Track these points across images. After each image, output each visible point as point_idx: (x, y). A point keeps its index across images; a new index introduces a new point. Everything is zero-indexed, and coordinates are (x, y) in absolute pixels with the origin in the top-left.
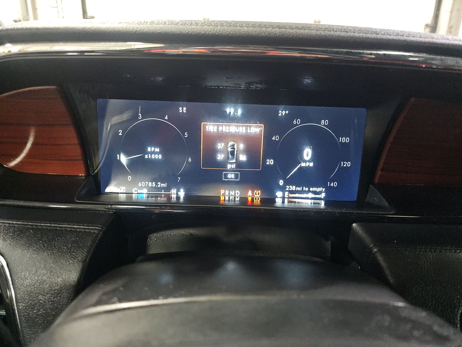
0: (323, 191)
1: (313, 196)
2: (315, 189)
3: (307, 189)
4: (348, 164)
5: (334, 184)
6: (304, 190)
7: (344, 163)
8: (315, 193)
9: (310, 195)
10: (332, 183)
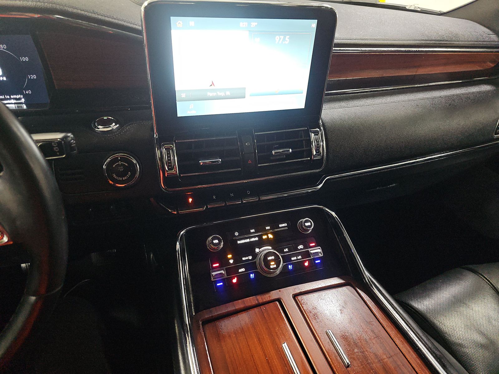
0: (22, 97)
1: (15, 101)
2: (15, 96)
3: (8, 97)
4: (34, 77)
5: (29, 92)
6: (6, 98)
7: (31, 76)
8: (16, 99)
9: (13, 101)
10: (27, 91)
